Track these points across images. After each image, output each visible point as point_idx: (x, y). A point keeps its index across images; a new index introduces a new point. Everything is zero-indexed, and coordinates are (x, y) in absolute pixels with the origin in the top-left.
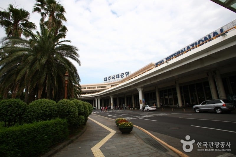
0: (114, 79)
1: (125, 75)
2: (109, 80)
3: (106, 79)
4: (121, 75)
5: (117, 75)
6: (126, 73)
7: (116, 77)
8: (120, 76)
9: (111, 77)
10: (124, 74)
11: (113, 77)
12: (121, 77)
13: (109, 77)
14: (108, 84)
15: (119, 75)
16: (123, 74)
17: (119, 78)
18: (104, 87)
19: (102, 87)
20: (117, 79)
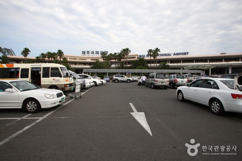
0: (94, 54)
2: (88, 54)
3: (84, 53)
4: (101, 52)
5: (96, 52)
7: (95, 53)
9: (90, 52)
10: (104, 52)
12: (100, 54)
13: (88, 52)
14: (89, 58)
15: (98, 52)
17: (98, 54)
18: (84, 60)
19: (82, 59)
20: (96, 54)
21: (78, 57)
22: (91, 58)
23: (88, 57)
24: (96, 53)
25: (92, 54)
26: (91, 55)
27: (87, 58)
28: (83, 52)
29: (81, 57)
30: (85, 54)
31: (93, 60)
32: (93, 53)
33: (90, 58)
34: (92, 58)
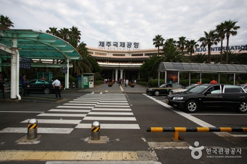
0: (117, 47)
1: (133, 46)
2: (109, 46)
3: (102, 44)
4: (128, 44)
5: (121, 43)
6: (134, 43)
7: (119, 44)
8: (126, 46)
9: (112, 44)
10: (133, 44)
11: (116, 43)
12: (128, 47)
13: (109, 43)
14: (110, 52)
15: (124, 44)
16: (131, 43)
17: (124, 46)
18: (103, 54)
19: (100, 54)
20: (121, 47)
21: (95, 50)
22: (114, 52)
23: (109, 50)
24: (121, 45)
25: (115, 47)
26: (113, 48)
27: (108, 52)
28: (100, 42)
29: (98, 50)
30: (103, 46)
31: (116, 55)
32: (116, 45)
33: (112, 52)
34: (116, 52)
